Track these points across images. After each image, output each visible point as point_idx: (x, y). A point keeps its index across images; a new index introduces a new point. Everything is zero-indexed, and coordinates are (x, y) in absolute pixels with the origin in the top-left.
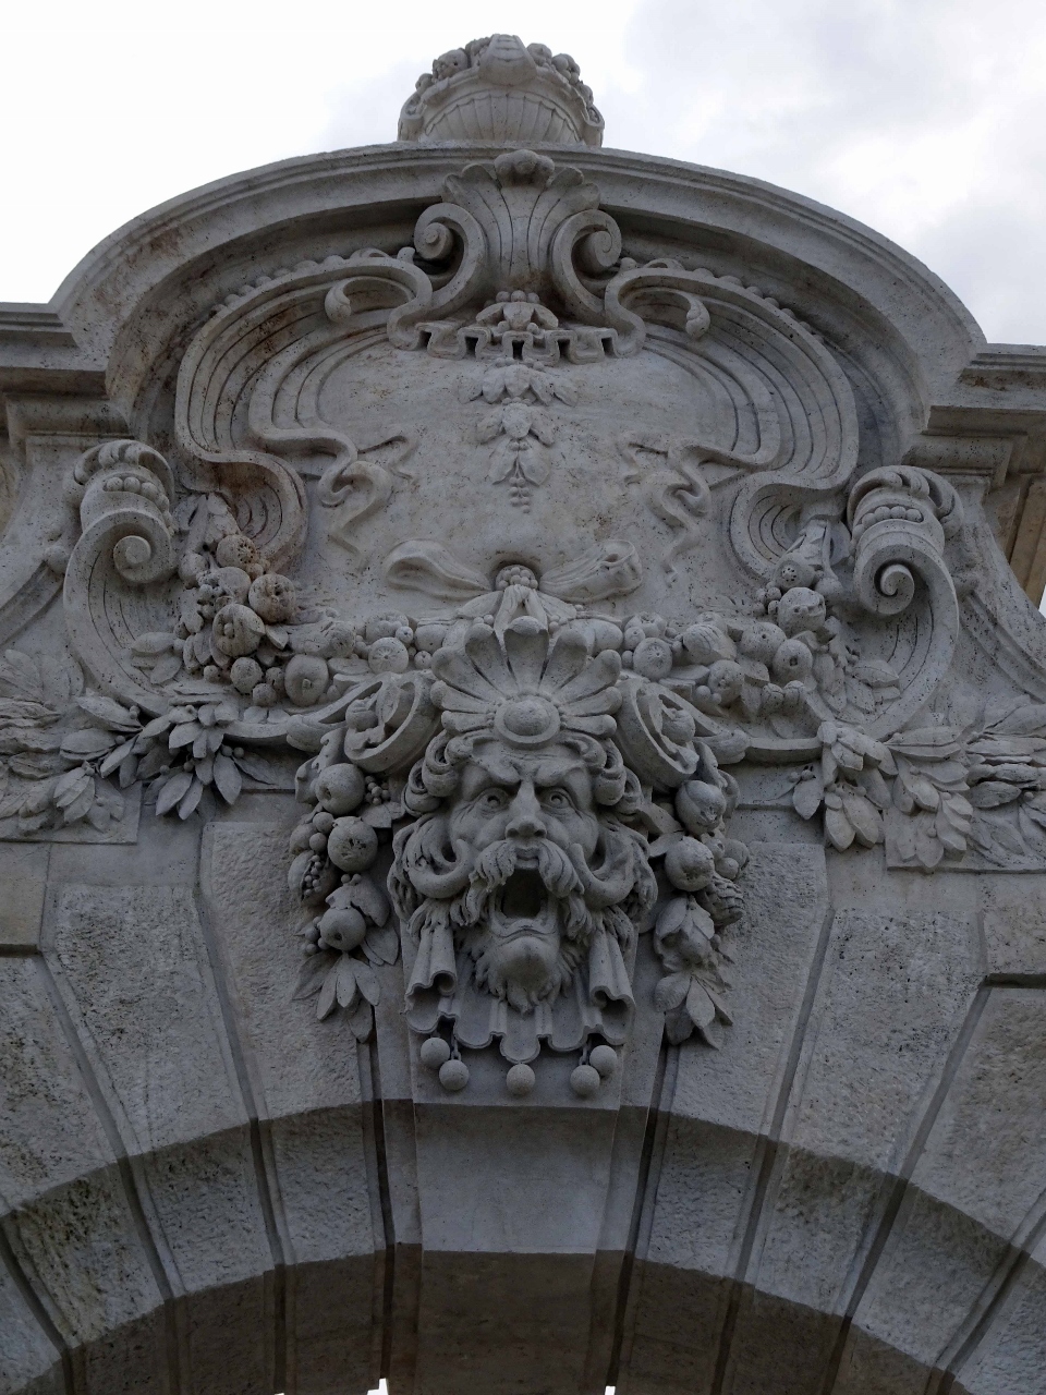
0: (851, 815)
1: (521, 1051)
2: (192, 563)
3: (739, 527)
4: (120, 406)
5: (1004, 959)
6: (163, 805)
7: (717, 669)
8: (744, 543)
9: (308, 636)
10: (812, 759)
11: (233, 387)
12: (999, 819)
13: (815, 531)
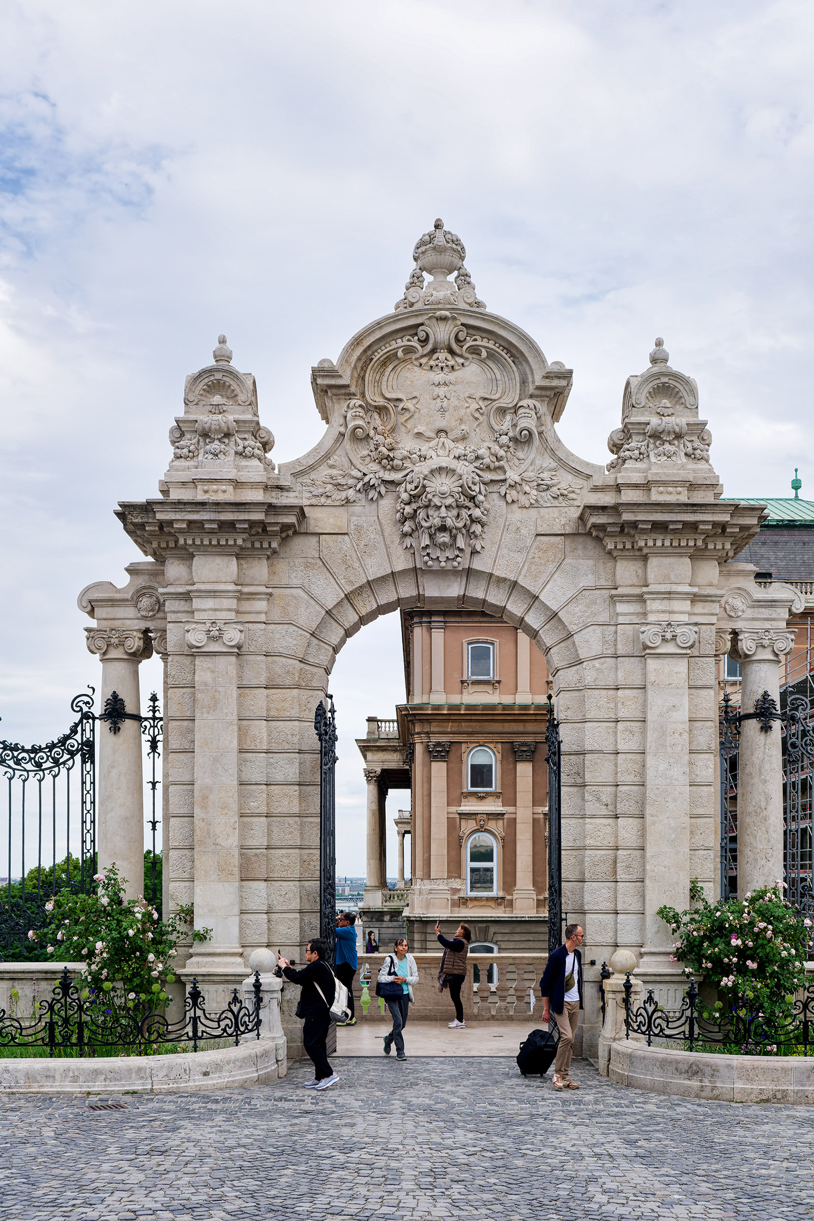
0: (512, 495)
1: (442, 559)
2: (372, 433)
3: (492, 418)
4: (353, 389)
5: (541, 530)
6: (370, 497)
7: (484, 461)
8: (493, 422)
9: (398, 454)
10: (504, 481)
11: (377, 378)
12: (543, 494)
13: (508, 417)
